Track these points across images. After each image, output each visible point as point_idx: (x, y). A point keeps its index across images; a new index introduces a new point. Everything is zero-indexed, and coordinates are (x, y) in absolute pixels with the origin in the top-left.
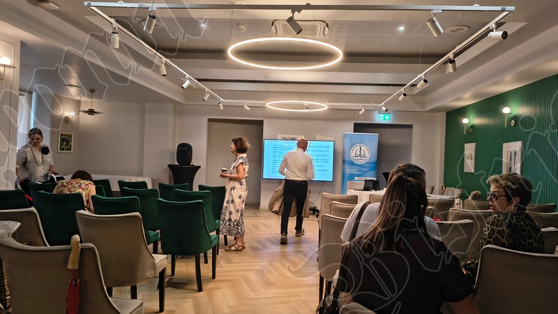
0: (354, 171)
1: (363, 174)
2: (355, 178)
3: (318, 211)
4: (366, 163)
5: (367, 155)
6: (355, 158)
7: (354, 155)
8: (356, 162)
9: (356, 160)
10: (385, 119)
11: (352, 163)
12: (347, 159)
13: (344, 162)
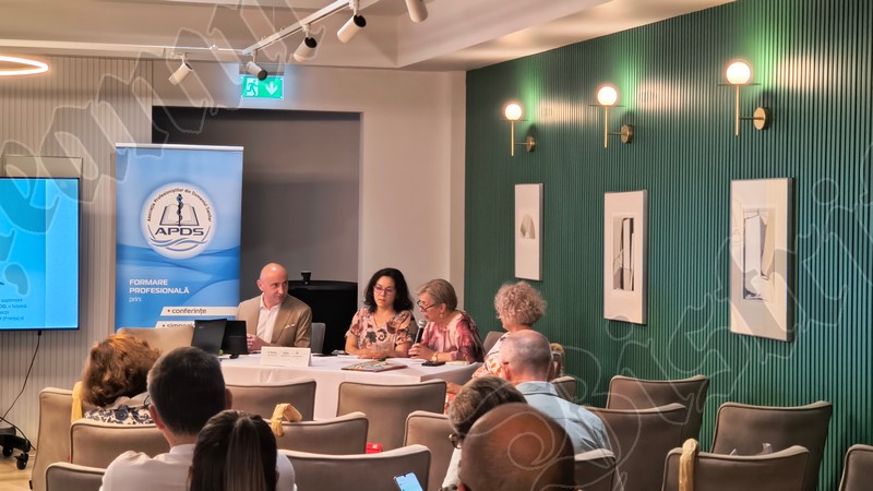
0: (160, 284)
1: (193, 293)
2: (165, 312)
3: (24, 445)
5: (205, 224)
6: (161, 237)
7: (155, 227)
8: (163, 251)
9: (167, 244)
10: (263, 93)
11: (150, 258)
12: (131, 240)
13: (120, 252)
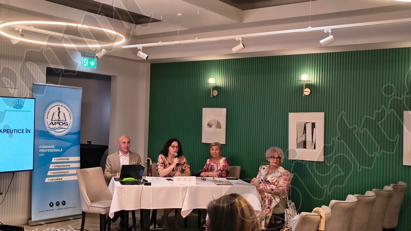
0: (51, 147)
1: (64, 151)
4: (67, 134)
5: (69, 121)
6: (52, 126)
7: (50, 121)
8: (53, 132)
9: (54, 129)
10: (89, 65)
11: (48, 136)
